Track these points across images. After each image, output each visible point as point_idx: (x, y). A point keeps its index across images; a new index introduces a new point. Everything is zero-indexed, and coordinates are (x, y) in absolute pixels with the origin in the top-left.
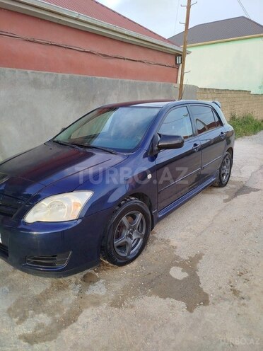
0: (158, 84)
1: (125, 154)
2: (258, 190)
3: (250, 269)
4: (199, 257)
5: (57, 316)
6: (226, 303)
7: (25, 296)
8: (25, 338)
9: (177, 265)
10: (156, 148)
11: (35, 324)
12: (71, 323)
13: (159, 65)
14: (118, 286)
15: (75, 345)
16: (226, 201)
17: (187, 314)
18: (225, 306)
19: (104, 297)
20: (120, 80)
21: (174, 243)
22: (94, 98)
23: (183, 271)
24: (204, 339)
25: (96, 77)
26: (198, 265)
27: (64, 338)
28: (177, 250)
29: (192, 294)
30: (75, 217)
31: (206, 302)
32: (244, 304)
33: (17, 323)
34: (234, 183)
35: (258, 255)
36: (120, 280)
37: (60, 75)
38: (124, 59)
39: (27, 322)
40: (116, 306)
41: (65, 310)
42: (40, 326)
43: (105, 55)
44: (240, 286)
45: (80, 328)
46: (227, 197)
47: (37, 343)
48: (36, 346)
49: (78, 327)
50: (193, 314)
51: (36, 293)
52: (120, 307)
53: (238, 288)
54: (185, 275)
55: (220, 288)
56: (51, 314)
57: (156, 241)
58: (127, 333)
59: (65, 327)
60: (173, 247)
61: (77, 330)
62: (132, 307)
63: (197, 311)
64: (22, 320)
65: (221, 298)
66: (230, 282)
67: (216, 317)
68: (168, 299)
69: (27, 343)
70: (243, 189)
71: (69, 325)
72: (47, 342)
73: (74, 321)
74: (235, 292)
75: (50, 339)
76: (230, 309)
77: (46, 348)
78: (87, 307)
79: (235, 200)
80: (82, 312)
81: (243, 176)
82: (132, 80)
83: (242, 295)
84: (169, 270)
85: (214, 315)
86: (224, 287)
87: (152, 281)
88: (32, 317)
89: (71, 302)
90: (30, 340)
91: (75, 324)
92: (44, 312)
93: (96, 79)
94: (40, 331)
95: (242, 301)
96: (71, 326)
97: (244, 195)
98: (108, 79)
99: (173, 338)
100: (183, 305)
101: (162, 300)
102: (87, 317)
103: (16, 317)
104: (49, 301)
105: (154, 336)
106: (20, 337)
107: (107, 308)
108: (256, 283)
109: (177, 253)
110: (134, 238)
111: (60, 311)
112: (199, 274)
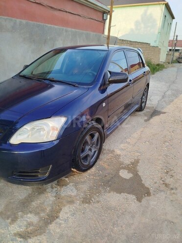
0: (92, 34)
1: (85, 87)
2: (165, 113)
3: (172, 168)
4: (137, 161)
5: (42, 215)
6: (162, 193)
7: (12, 201)
8: (20, 235)
9: (124, 168)
10: (107, 82)
11: (25, 223)
12: (55, 219)
13: (92, 19)
14: (85, 187)
15: (61, 236)
16: (146, 121)
17: (138, 204)
18: (162, 196)
19: (75, 196)
20: (64, 28)
21: (118, 152)
22: (45, 42)
23: (128, 172)
24: (153, 221)
25: (47, 25)
26: (138, 167)
27: (52, 232)
28: (121, 157)
29: (138, 189)
30: (54, 138)
31: (149, 194)
32: (174, 193)
33: (10, 223)
34: (148, 108)
35: (176, 158)
36: (85, 182)
37: (18, 21)
38: (66, 12)
39: (18, 222)
40: (87, 203)
41: (48, 209)
42: (30, 224)
43: (51, 7)
44: (169, 180)
45: (62, 222)
46: (146, 118)
47: (30, 238)
48: (30, 241)
49: (61, 222)
50: (142, 203)
51: (20, 198)
52: (89, 203)
53: (167, 182)
54: (131, 175)
55: (156, 183)
56: (37, 214)
57: (105, 152)
58: (98, 222)
59: (51, 223)
60: (118, 155)
61: (60, 224)
62: (98, 202)
63: (144, 201)
64: (14, 220)
65: (158, 190)
66: (162, 178)
67: (158, 203)
68: (122, 194)
69: (22, 239)
70: (155, 113)
71: (53, 221)
72: (38, 236)
73: (57, 217)
74: (166, 185)
75: (40, 234)
76: (166, 197)
77: (38, 241)
78: (64, 206)
79: (152, 120)
80: (61, 209)
81: (153, 103)
82: (73, 29)
83: (171, 187)
84: (119, 173)
85: (156, 202)
86: (158, 182)
87: (109, 181)
88: (22, 217)
89: (51, 202)
90: (24, 236)
91: (58, 220)
92: (31, 212)
93: (46, 26)
94: (31, 228)
95: (172, 191)
96: (55, 221)
97: (157, 116)
98: (56, 27)
99: (132, 222)
100: (134, 197)
101: (118, 195)
102: (66, 213)
103: (8, 219)
104: (33, 203)
105: (118, 222)
106: (15, 235)
107: (80, 205)
108: (178, 177)
109: (121, 160)
110: (93, 151)
111: (43, 210)
112: (140, 174)
